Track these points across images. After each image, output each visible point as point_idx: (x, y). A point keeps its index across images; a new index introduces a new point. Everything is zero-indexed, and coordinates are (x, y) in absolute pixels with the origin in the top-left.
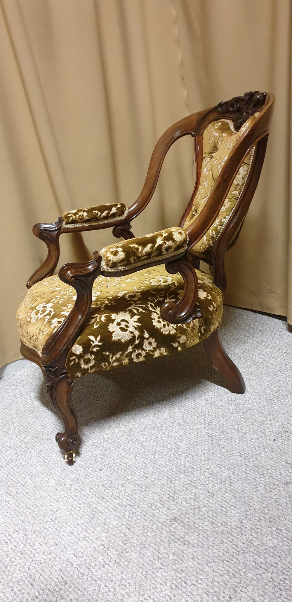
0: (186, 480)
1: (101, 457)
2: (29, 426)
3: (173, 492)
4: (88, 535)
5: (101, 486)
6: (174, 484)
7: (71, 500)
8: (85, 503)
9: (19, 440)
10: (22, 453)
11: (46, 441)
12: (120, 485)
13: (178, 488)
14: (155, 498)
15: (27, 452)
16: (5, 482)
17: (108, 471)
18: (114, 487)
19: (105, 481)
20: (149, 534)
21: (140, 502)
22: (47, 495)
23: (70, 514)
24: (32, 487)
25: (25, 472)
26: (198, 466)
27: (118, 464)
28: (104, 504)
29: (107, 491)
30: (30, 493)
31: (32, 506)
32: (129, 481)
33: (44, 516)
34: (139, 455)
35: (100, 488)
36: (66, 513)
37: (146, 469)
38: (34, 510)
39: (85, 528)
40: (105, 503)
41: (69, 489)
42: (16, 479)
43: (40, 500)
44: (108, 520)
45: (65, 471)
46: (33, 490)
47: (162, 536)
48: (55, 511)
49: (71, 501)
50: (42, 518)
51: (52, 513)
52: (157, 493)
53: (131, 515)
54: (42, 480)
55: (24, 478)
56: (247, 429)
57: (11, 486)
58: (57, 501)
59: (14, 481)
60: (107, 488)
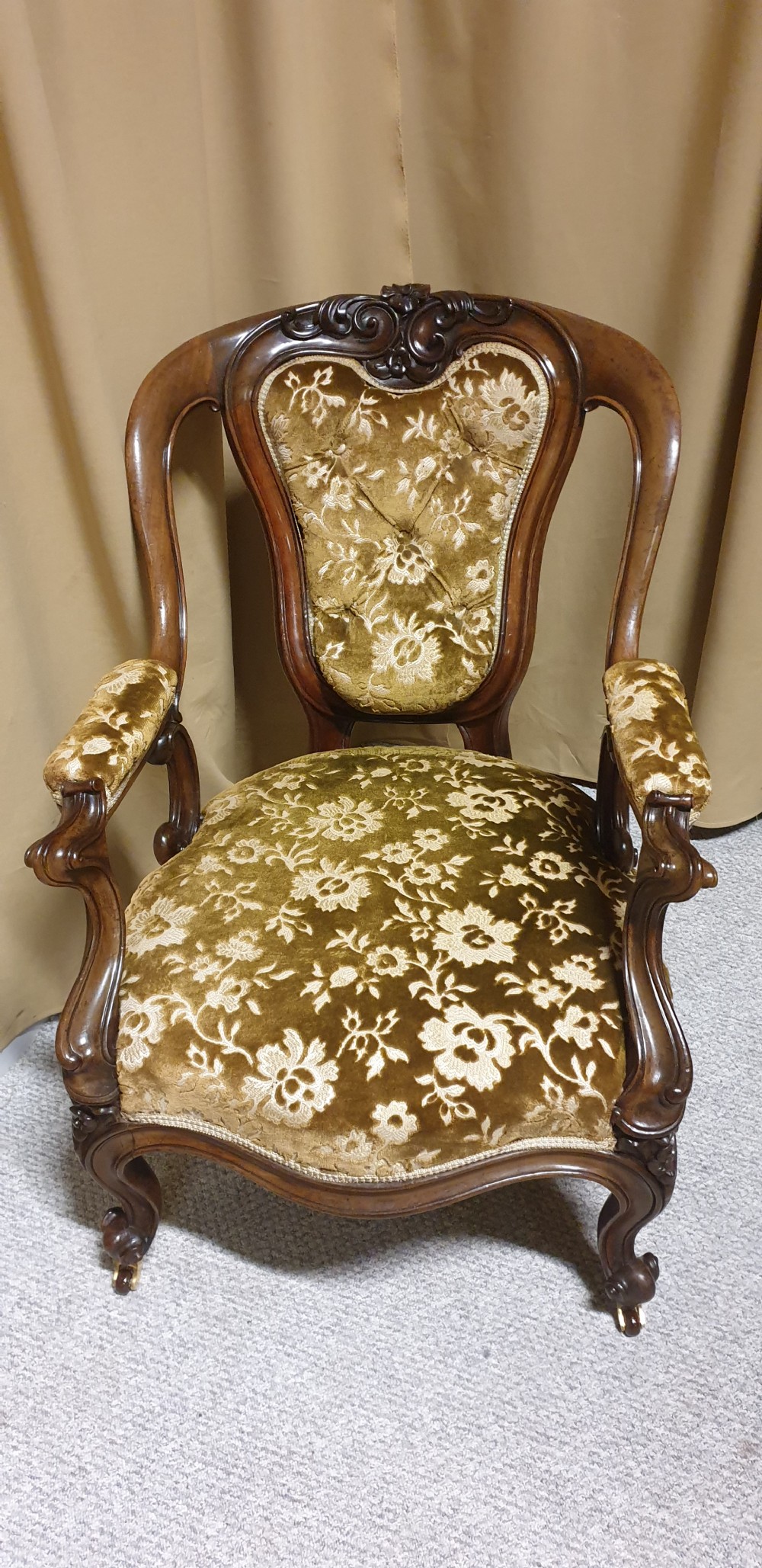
0: (708, 1330)
1: (462, 1312)
2: (192, 1261)
3: (698, 1371)
4: (581, 1557)
5: (519, 1403)
6: (686, 1347)
7: (471, 1466)
8: (511, 1467)
9: (192, 1313)
10: (232, 1352)
11: (275, 1298)
12: (564, 1387)
13: (700, 1357)
14: (669, 1401)
15: (244, 1345)
16: (250, 1463)
17: (507, 1351)
18: (551, 1395)
19: (518, 1384)
20: (720, 1507)
21: (642, 1421)
22: (398, 1472)
23: (496, 1507)
24: (340, 1457)
25: (284, 1416)
26: (707, 1281)
27: (518, 1325)
28: (559, 1454)
29: (542, 1413)
30: (348, 1479)
31: (381, 1516)
32: (578, 1369)
33: (433, 1539)
34: (552, 1286)
35: (519, 1410)
36: (484, 1510)
37: (597, 1323)
38: (393, 1527)
39: (559, 1538)
40: (560, 1449)
41: (443, 1435)
42: (275, 1443)
43: (388, 1491)
44: (602, 1498)
45: (392, 1382)
46: (348, 1465)
47: (750, 1502)
48: (451, 1512)
49: (472, 1469)
50: (432, 1544)
51: (446, 1521)
52: (663, 1386)
53: (644, 1466)
54: (350, 1426)
55: (297, 1435)
56: (751, 1149)
57: (276, 1469)
58: (435, 1481)
59: (274, 1453)
60: (538, 1402)
